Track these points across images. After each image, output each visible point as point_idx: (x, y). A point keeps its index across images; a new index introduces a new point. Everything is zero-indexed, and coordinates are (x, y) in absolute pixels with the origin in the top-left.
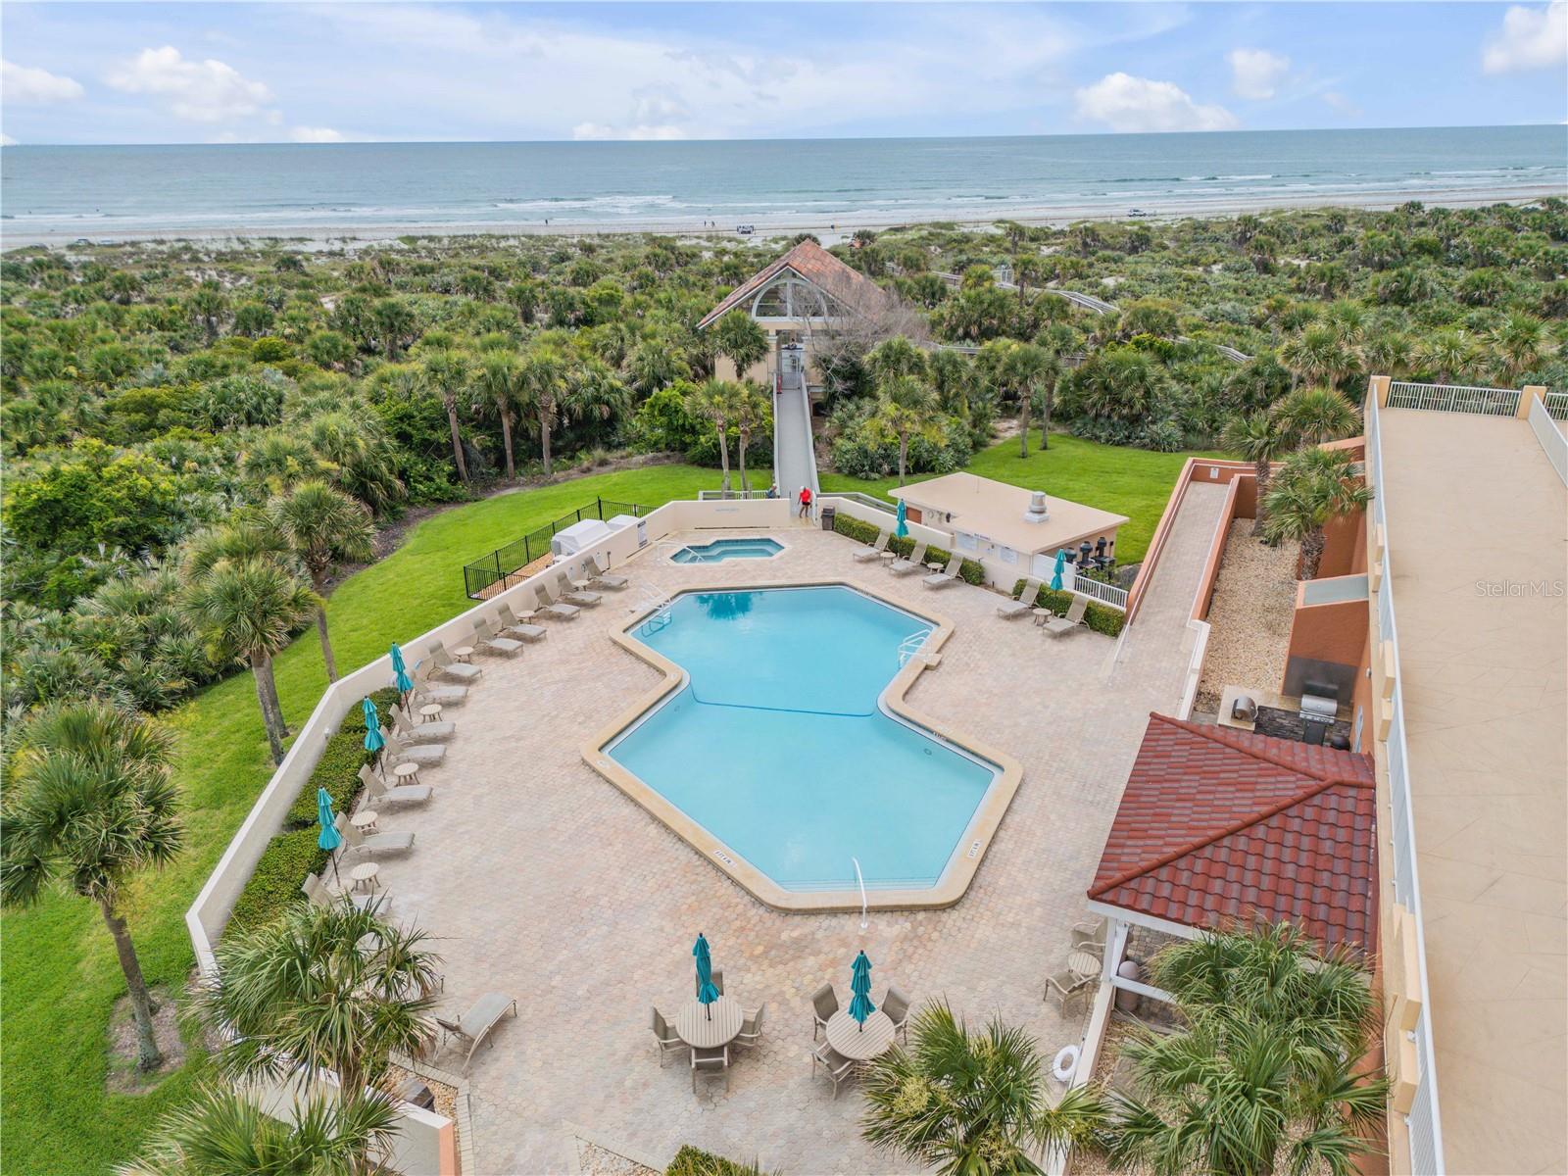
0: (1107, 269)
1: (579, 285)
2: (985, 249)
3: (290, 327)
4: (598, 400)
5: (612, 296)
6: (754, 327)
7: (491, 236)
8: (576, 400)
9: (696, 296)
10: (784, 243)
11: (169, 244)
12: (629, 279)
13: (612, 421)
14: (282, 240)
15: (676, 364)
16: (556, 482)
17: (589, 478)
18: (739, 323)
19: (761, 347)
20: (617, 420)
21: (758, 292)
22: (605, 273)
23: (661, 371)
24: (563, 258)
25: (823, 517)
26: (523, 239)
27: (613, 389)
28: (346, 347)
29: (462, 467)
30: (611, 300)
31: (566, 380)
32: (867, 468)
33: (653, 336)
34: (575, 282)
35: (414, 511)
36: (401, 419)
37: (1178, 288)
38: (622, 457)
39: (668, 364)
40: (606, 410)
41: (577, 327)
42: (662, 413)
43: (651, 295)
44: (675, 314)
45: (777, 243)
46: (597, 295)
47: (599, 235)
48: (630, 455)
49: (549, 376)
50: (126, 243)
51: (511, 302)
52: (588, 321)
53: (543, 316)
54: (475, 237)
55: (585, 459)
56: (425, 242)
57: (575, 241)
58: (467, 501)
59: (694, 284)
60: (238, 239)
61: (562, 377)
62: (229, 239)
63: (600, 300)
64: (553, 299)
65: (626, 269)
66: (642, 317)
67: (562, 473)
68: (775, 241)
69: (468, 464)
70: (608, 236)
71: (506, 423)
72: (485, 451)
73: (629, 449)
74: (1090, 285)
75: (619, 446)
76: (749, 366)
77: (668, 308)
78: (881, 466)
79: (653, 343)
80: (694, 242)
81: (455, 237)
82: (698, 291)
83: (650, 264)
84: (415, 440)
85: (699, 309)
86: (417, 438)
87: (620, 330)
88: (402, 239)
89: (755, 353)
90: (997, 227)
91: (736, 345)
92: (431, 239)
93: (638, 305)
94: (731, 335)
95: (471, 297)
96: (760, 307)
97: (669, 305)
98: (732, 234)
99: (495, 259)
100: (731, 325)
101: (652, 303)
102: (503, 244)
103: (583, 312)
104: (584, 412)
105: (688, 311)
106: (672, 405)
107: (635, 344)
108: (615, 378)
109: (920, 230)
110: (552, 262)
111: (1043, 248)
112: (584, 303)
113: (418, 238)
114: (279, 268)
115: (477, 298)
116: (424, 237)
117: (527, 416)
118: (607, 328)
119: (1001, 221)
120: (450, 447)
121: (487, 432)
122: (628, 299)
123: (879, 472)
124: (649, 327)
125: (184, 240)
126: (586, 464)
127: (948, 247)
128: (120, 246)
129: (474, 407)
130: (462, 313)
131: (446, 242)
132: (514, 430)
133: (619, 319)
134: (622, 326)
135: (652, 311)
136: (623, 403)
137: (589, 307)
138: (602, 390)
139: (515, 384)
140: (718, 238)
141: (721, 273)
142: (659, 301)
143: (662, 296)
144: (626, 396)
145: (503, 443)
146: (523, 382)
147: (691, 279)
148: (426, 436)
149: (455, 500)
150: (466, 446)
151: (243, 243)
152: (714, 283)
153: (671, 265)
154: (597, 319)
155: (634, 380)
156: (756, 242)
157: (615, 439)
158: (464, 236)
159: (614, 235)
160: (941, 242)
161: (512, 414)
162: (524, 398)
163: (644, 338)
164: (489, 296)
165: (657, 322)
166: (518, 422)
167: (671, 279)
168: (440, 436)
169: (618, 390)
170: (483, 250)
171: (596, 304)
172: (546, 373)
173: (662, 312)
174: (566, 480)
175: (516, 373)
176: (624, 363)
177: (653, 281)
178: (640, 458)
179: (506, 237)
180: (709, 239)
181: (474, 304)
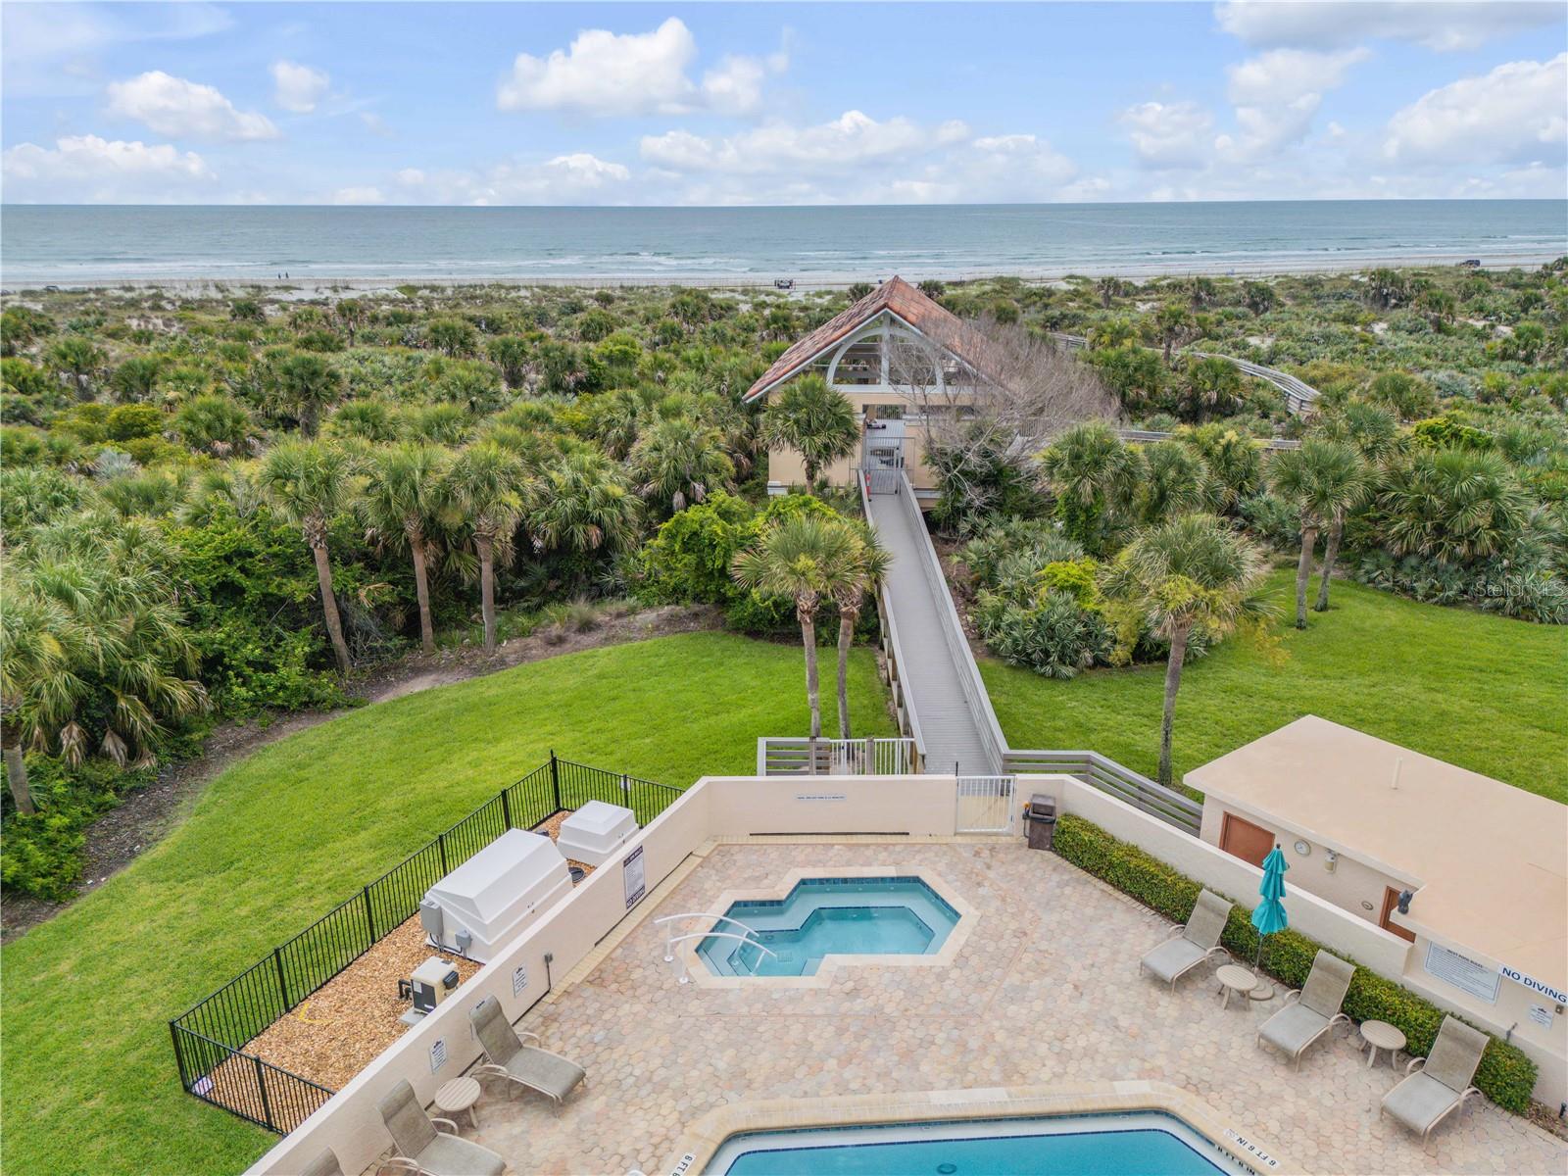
0: (1241, 327)
1: (590, 340)
2: (1071, 304)
3: (177, 389)
4: (583, 517)
5: (626, 353)
6: (838, 401)
7: (500, 287)
8: (548, 518)
9: (736, 355)
10: (829, 297)
11: (138, 292)
12: (649, 331)
13: (607, 549)
14: (266, 288)
15: (712, 455)
16: (502, 663)
17: (559, 659)
18: (814, 394)
19: (849, 434)
20: (615, 550)
21: (836, 350)
22: (621, 326)
23: (686, 467)
24: (576, 309)
25: (1026, 816)
26: (536, 290)
27: (608, 500)
28: (237, 421)
29: (338, 640)
30: (625, 359)
31: (521, 494)
32: (1054, 658)
33: (677, 412)
34: (584, 337)
35: (230, 734)
36: (228, 559)
37: (1354, 351)
38: (619, 615)
39: (698, 457)
40: (595, 533)
41: (577, 394)
42: (687, 548)
43: (677, 353)
44: (709, 378)
45: (821, 297)
46: (607, 352)
47: (622, 287)
48: (633, 611)
49: (492, 486)
50: (90, 290)
51: (493, 360)
52: (591, 386)
53: (535, 377)
54: (482, 287)
55: (556, 617)
56: (426, 293)
57: (595, 292)
58: (335, 707)
59: (733, 339)
60: (217, 287)
61: (516, 488)
62: (206, 287)
63: (610, 358)
64: (546, 355)
65: (648, 321)
66: (664, 382)
67: (517, 644)
68: (820, 295)
69: (348, 633)
70: (631, 289)
71: (421, 562)
72: (381, 611)
73: (631, 601)
74: (1235, 346)
75: (616, 591)
76: (829, 463)
77: (698, 369)
78: (1077, 652)
79: (677, 423)
80: (728, 295)
81: (459, 287)
82: (737, 348)
83: (677, 314)
84: (249, 598)
85: (741, 372)
86: (253, 590)
87: (631, 401)
88: (401, 289)
89: (838, 443)
90: (1068, 282)
91: (807, 430)
92: (433, 289)
93: (659, 365)
94: (802, 415)
95: (442, 351)
96: (838, 370)
97: (700, 366)
98: (769, 289)
99: (498, 311)
100: (801, 399)
101: (677, 362)
102: (513, 294)
103: (586, 373)
104: (560, 537)
105: (726, 373)
106: (705, 533)
107: (649, 423)
108: (614, 482)
109: (982, 284)
110: (562, 313)
111: (1138, 304)
112: (589, 361)
113: (419, 288)
114: (234, 316)
115: (451, 353)
116: (425, 287)
117: (459, 547)
118: (612, 397)
119: (1071, 277)
120: (316, 606)
121: (390, 577)
122: (647, 357)
123: (1073, 664)
124: (671, 400)
125: (156, 288)
126: (556, 630)
127: (1027, 302)
128: (84, 292)
129: (369, 532)
130: (427, 372)
131: (449, 292)
132: (433, 575)
133: (633, 384)
134: (633, 394)
135: (678, 374)
136: (624, 522)
137: (595, 366)
138: (590, 501)
139: (430, 501)
140: (755, 292)
141: (767, 326)
142: (687, 360)
143: (691, 353)
144: (629, 510)
145: (415, 594)
146: (446, 496)
147: (729, 333)
148: (272, 589)
149: (310, 706)
150: (343, 604)
151: (222, 291)
152: (757, 339)
153: (704, 316)
154: (605, 383)
155: (643, 480)
156: (797, 296)
157: (610, 580)
158: (471, 286)
159: (639, 288)
160: (1019, 296)
161: (430, 546)
162: (452, 519)
163: (665, 414)
164: (466, 351)
165: (683, 390)
166: (441, 562)
167: (703, 332)
168: (297, 589)
169: (617, 502)
170: (488, 300)
171: (604, 363)
172: (485, 482)
173: (690, 376)
174: (520, 660)
175: (434, 480)
176: (633, 450)
177: (680, 335)
178: (648, 617)
179: (517, 288)
180: (745, 292)
181: (445, 360)
